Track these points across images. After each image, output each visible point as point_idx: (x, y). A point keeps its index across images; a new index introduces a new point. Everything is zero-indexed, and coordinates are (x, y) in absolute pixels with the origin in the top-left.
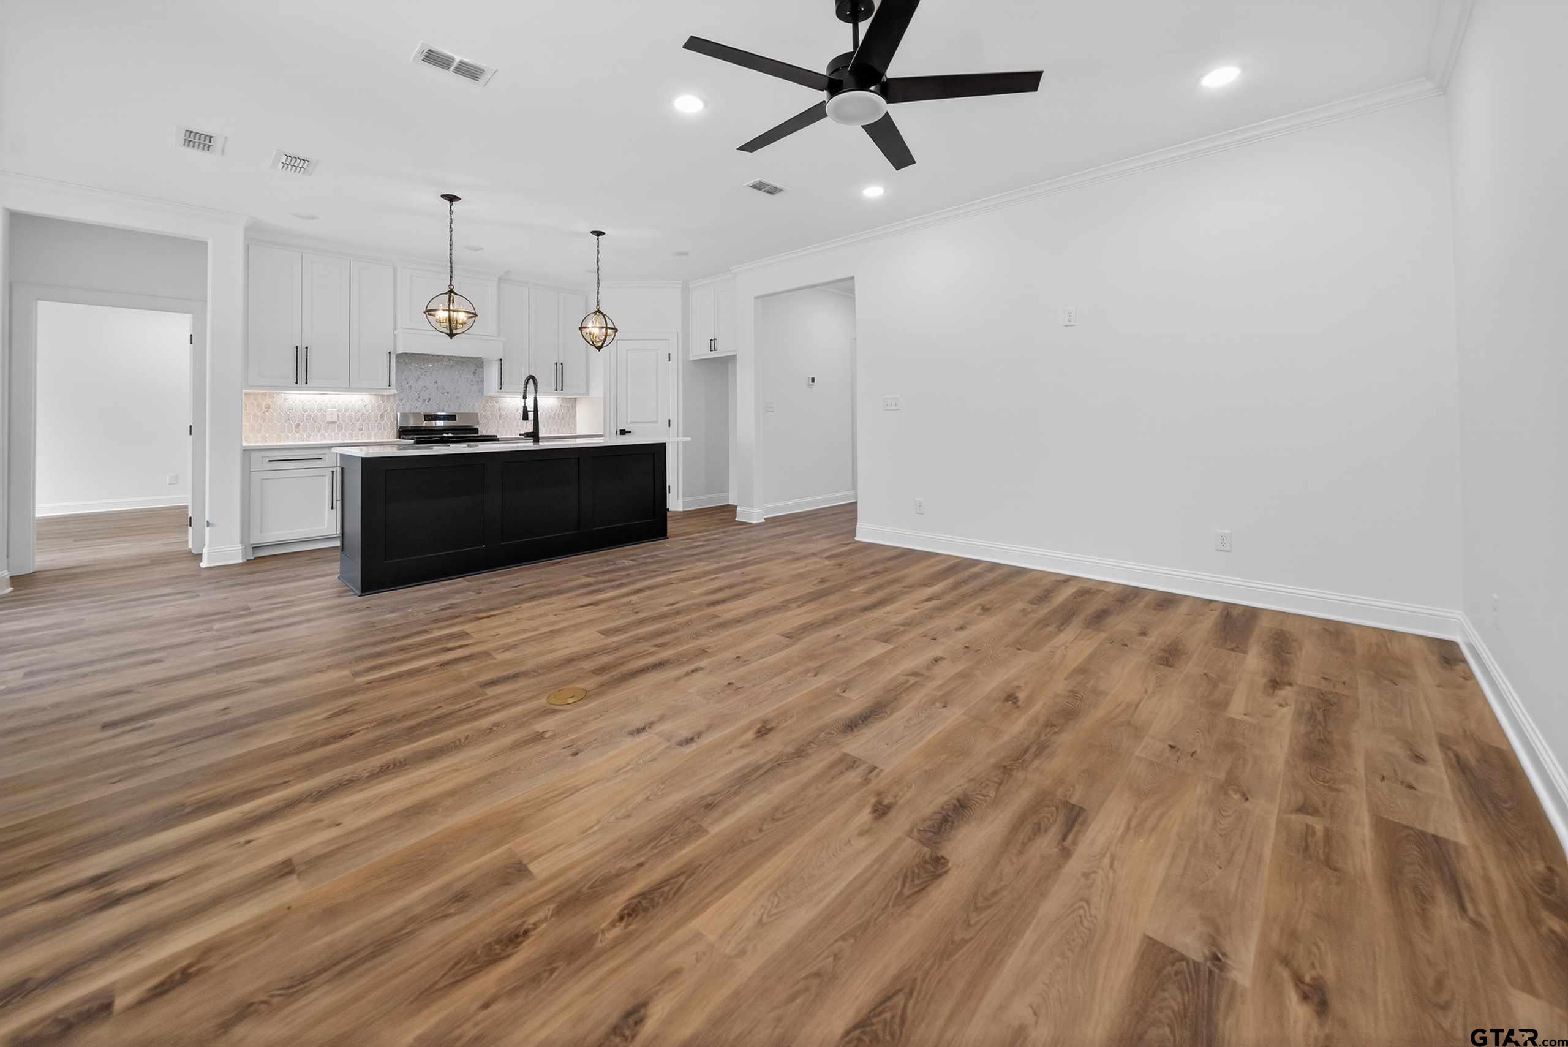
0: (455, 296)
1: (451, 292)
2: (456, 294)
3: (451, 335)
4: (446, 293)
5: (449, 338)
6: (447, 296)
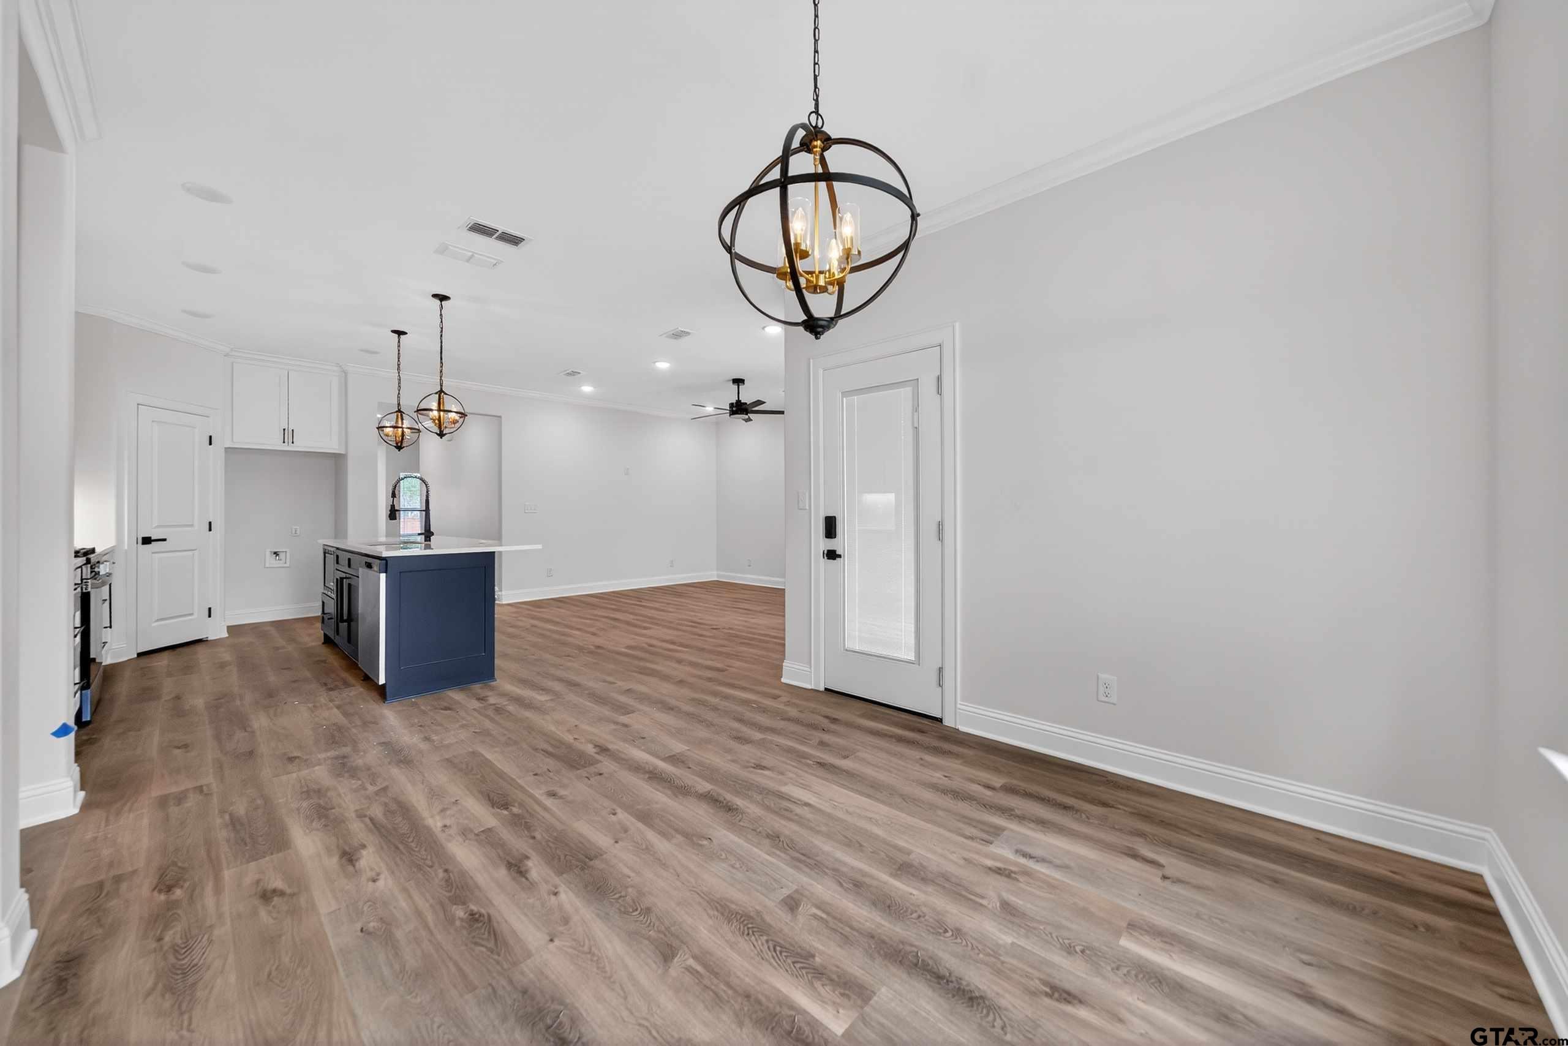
0: (445, 396)
1: (441, 391)
2: (446, 394)
3: (441, 435)
4: (436, 393)
5: (439, 437)
6: (437, 395)
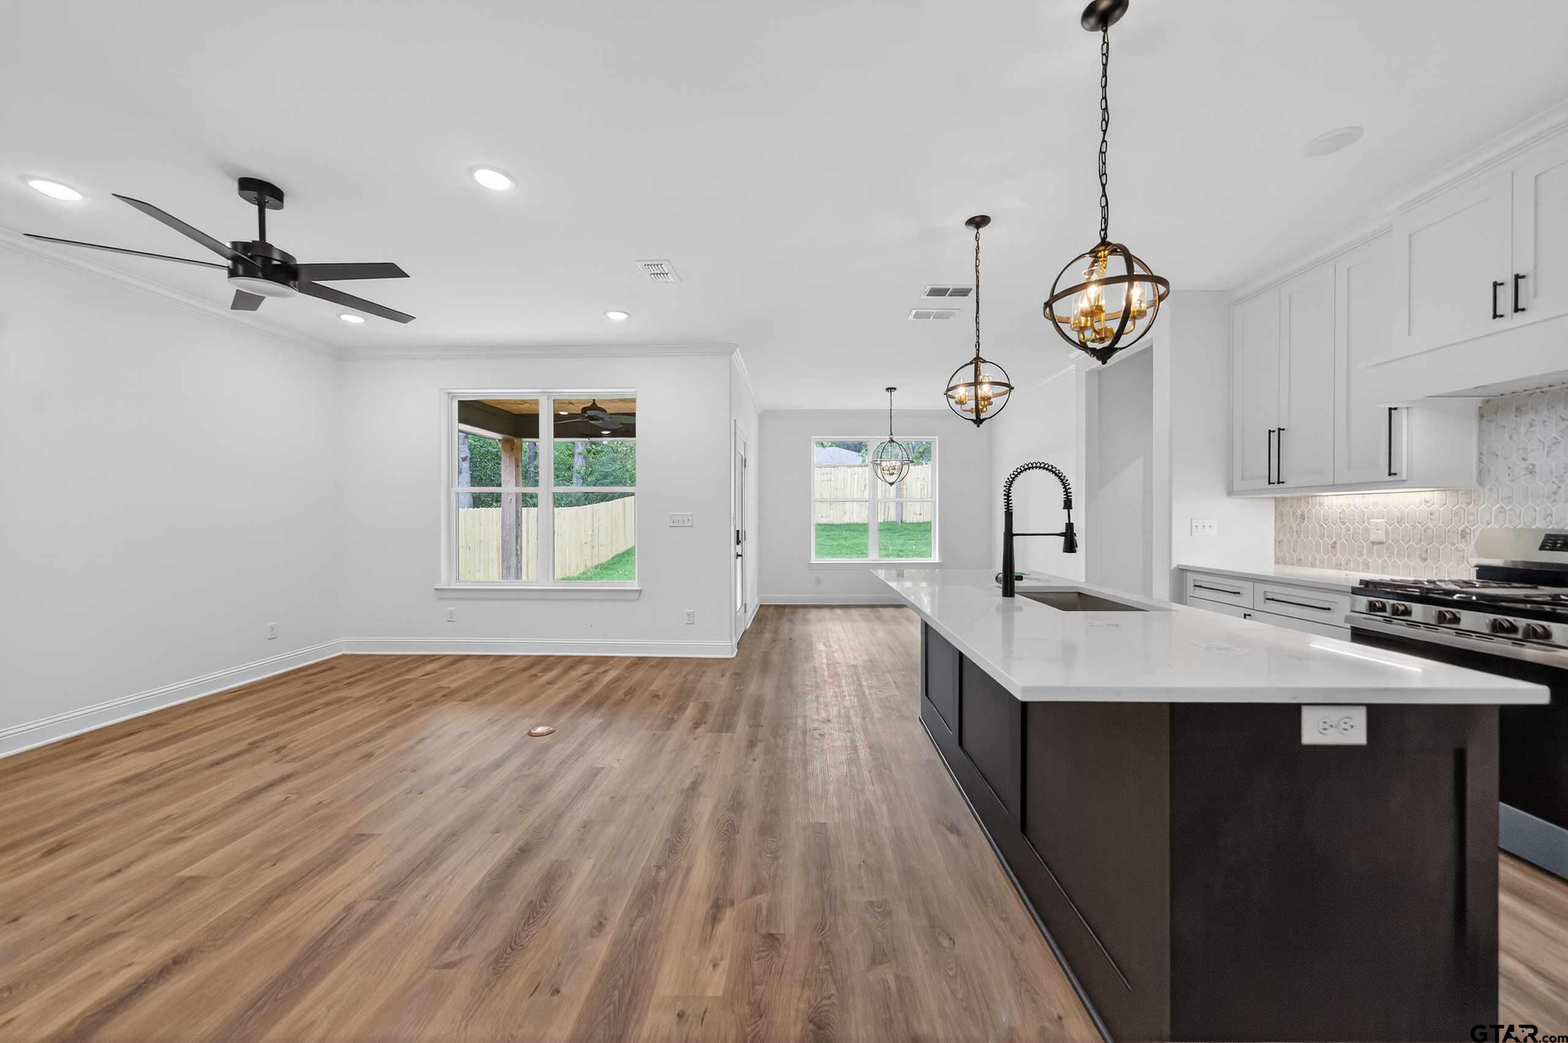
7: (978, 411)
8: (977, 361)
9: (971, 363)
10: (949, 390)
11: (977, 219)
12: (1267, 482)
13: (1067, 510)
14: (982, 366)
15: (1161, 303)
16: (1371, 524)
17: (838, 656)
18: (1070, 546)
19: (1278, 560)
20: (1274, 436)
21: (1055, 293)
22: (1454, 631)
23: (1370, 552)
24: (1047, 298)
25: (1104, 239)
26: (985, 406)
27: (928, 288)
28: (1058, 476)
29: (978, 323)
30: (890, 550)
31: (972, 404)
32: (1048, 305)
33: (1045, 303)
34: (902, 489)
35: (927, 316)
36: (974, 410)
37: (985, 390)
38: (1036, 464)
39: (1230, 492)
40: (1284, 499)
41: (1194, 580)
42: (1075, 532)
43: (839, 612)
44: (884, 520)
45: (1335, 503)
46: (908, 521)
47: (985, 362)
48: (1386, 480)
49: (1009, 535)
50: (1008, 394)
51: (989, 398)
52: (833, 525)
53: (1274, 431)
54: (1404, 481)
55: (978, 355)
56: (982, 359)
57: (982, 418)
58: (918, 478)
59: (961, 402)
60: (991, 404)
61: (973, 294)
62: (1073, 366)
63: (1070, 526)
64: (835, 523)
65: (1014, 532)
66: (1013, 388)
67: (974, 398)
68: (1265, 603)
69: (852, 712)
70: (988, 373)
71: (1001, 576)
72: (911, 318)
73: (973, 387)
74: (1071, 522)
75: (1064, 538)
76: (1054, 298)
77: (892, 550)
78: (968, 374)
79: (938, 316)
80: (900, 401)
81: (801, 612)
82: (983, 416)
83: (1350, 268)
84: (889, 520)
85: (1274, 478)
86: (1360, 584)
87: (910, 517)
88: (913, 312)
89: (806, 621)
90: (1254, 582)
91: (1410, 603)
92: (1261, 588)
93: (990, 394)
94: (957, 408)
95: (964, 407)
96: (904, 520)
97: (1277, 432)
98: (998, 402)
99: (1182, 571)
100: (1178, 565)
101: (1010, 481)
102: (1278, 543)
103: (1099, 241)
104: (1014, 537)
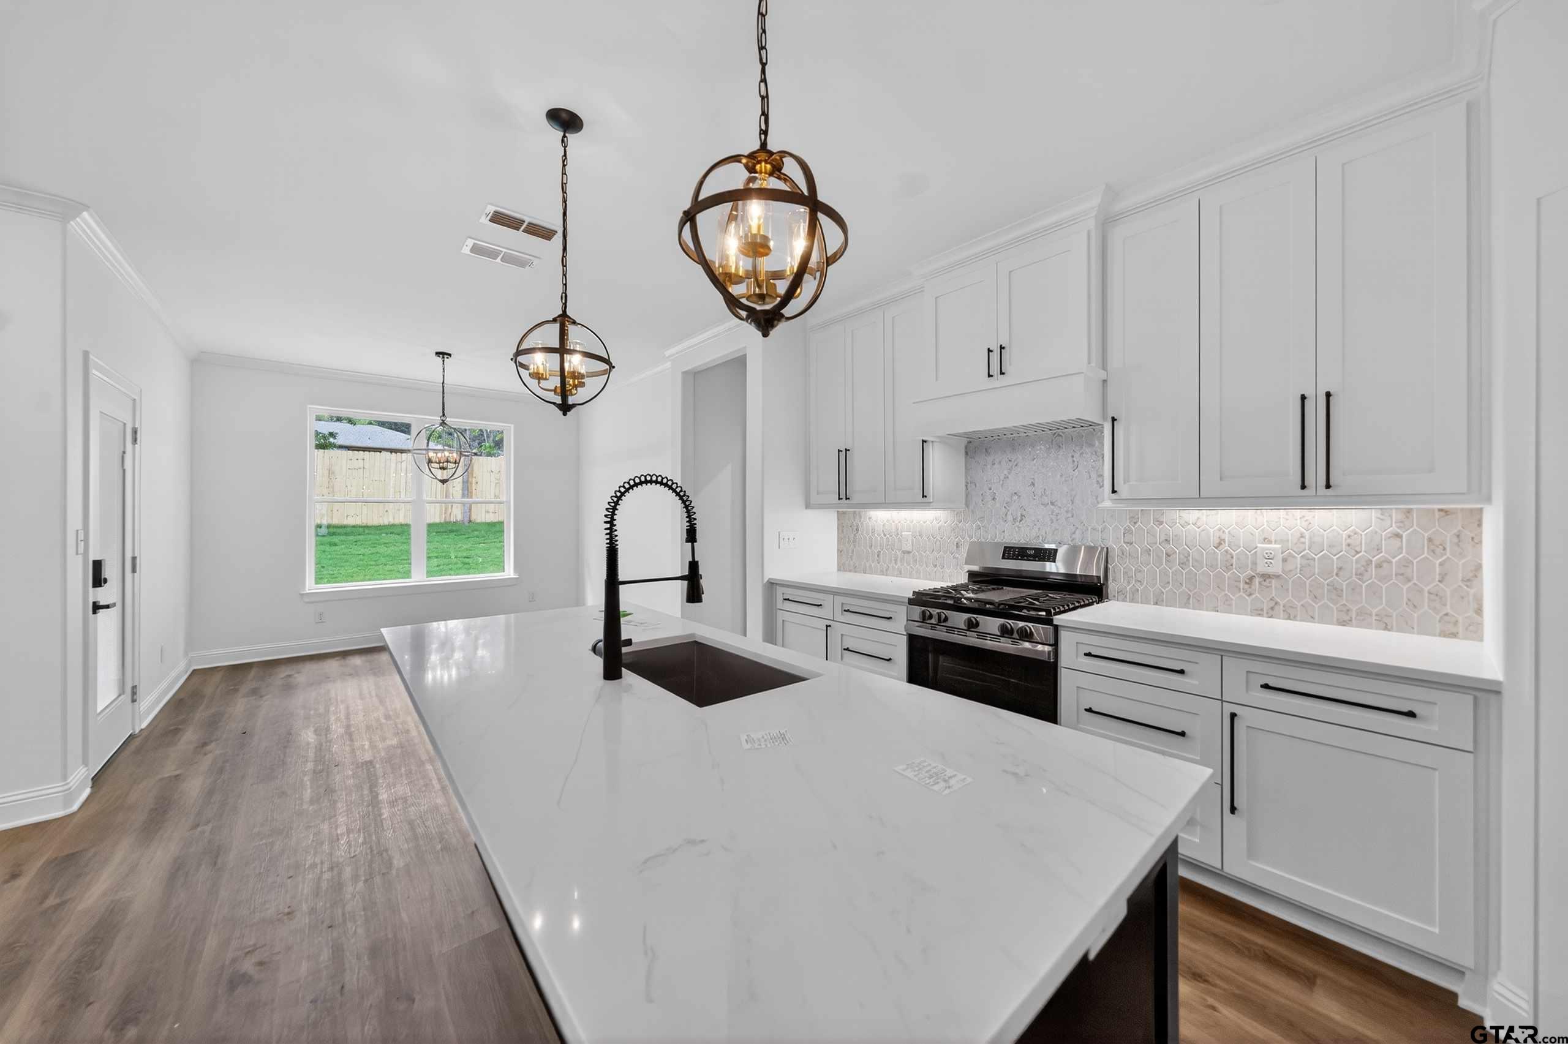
0: (571, 324)
2: (573, 319)
7: (564, 392)
8: (563, 320)
9: (555, 320)
10: (519, 353)
11: (564, 115)
12: (838, 498)
13: (690, 544)
14: (571, 329)
15: (828, 268)
16: (903, 536)
17: (339, 749)
18: (694, 594)
19: (841, 568)
20: (843, 455)
21: (701, 198)
22: (976, 633)
23: (902, 560)
24: (687, 205)
25: (764, 145)
26: (576, 386)
27: (491, 209)
28: (679, 496)
29: (566, 266)
30: (453, 557)
31: (555, 382)
32: (689, 217)
33: (685, 212)
34: (471, 483)
35: (492, 254)
36: (559, 390)
37: (575, 362)
38: (651, 476)
39: (808, 506)
40: (844, 513)
41: (783, 594)
42: (700, 573)
43: (357, 661)
44: (445, 519)
45: (880, 518)
46: (479, 521)
47: (574, 323)
48: (921, 501)
49: (613, 584)
50: (607, 375)
51: (583, 376)
52: (367, 527)
53: (841, 451)
54: (930, 503)
55: (564, 311)
56: (570, 318)
57: (570, 402)
58: (492, 472)
59: (538, 376)
60: (582, 385)
61: (558, 239)
62: (668, 364)
63: (694, 566)
64: (370, 524)
65: (621, 578)
66: (614, 367)
67: (559, 373)
68: (842, 614)
69: (348, 872)
70: (576, 337)
71: (601, 644)
72: (466, 250)
73: (558, 356)
74: (696, 560)
75: (686, 582)
76: (699, 205)
77: (456, 557)
78: (550, 336)
79: (507, 259)
80: (457, 373)
81: (283, 672)
82: (571, 400)
83: (894, 317)
84: (453, 519)
85: (843, 495)
86: (913, 596)
87: (481, 515)
88: (470, 243)
89: (289, 688)
90: (834, 595)
91: (949, 612)
92: (839, 600)
93: (583, 370)
94: (533, 383)
95: (543, 383)
96: (473, 518)
97: (844, 451)
98: (592, 385)
99: (772, 586)
100: (769, 579)
101: (614, 502)
102: (840, 551)
103: (756, 146)
104: (621, 587)
